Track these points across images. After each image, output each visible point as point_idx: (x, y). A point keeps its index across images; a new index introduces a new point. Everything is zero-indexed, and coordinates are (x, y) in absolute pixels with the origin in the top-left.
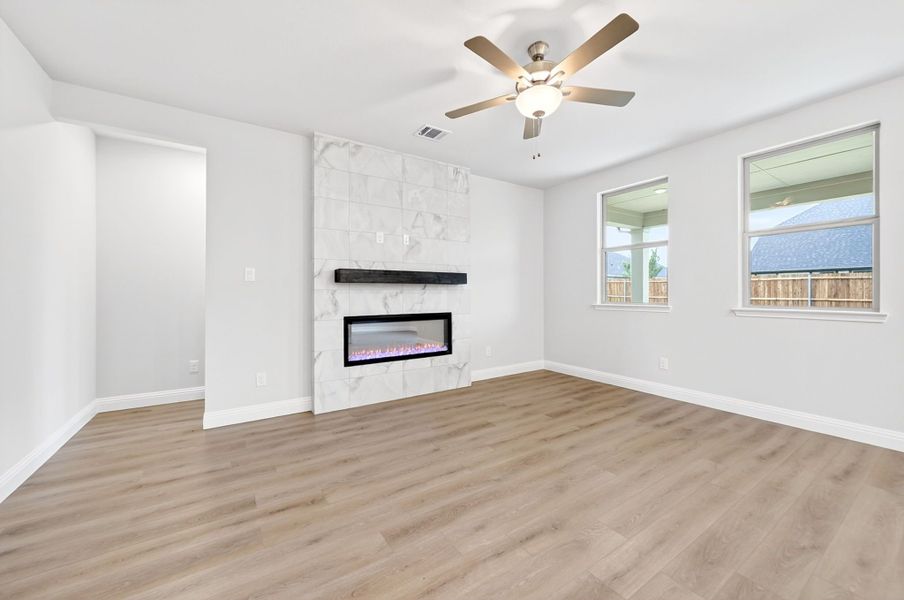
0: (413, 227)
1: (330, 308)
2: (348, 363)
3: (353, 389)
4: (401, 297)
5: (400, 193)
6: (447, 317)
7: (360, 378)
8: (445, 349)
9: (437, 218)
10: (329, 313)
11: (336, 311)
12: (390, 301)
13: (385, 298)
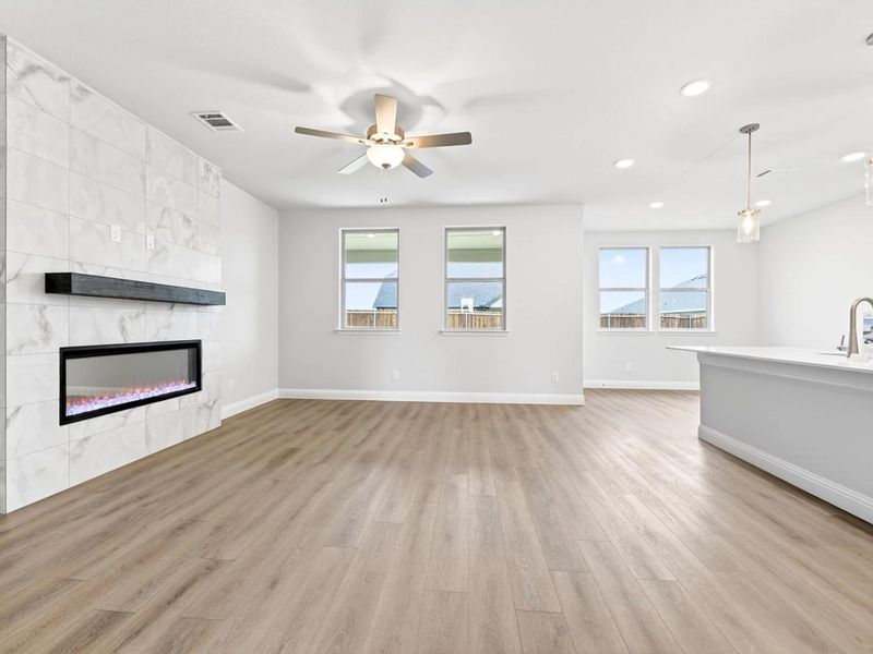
0: (159, 227)
1: (37, 334)
2: (65, 420)
3: (74, 458)
4: (142, 318)
5: (143, 177)
6: (194, 347)
7: (86, 439)
8: (193, 385)
9: (187, 220)
10: (33, 342)
11: (46, 340)
12: (129, 325)
13: (122, 320)
